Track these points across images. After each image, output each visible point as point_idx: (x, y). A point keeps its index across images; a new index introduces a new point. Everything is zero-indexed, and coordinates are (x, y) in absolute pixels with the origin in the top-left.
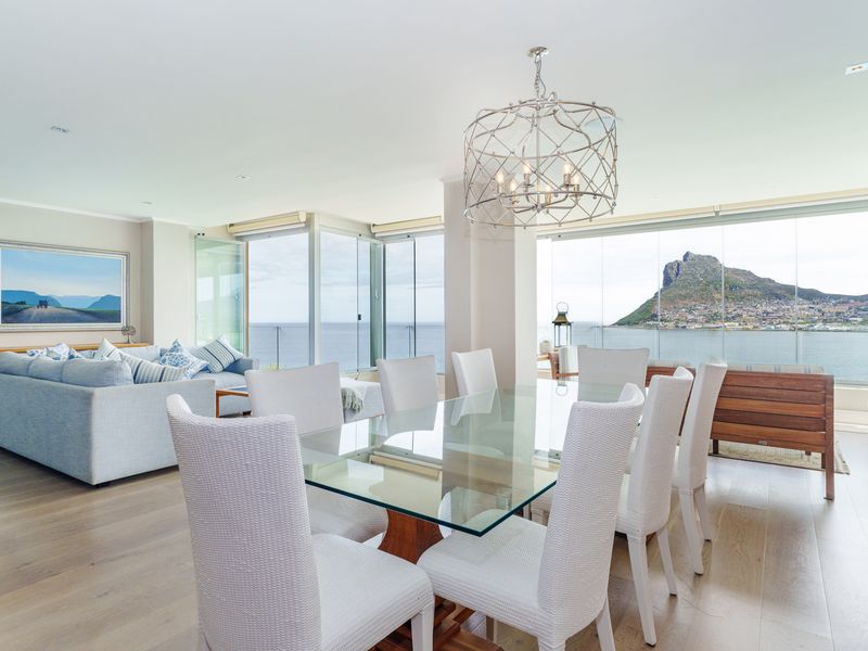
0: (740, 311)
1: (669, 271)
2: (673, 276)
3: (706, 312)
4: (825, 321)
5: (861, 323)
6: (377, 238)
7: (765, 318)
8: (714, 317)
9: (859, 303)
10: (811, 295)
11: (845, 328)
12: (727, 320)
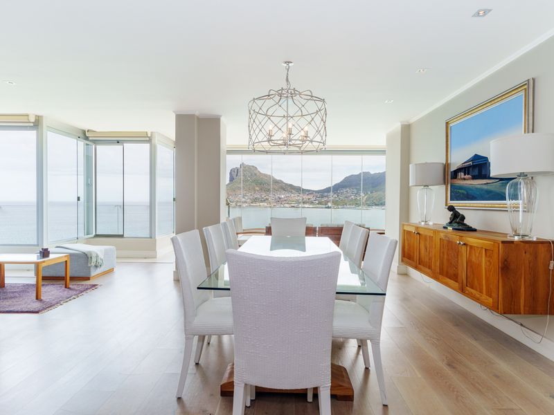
0: (267, 197)
1: (233, 173)
2: (235, 176)
3: (251, 197)
4: (304, 203)
5: (318, 204)
6: (91, 141)
7: (279, 201)
8: (255, 200)
9: (317, 194)
10: (298, 190)
11: (311, 206)
12: (262, 201)
